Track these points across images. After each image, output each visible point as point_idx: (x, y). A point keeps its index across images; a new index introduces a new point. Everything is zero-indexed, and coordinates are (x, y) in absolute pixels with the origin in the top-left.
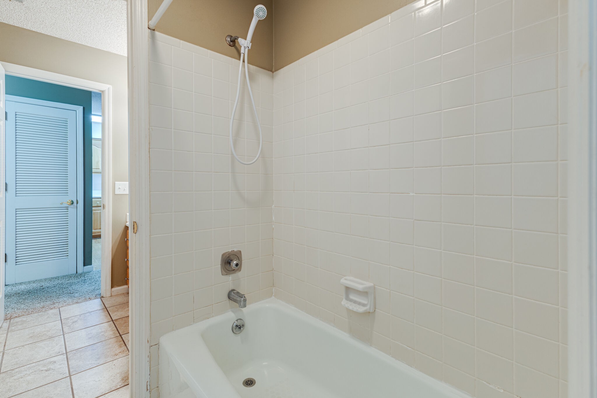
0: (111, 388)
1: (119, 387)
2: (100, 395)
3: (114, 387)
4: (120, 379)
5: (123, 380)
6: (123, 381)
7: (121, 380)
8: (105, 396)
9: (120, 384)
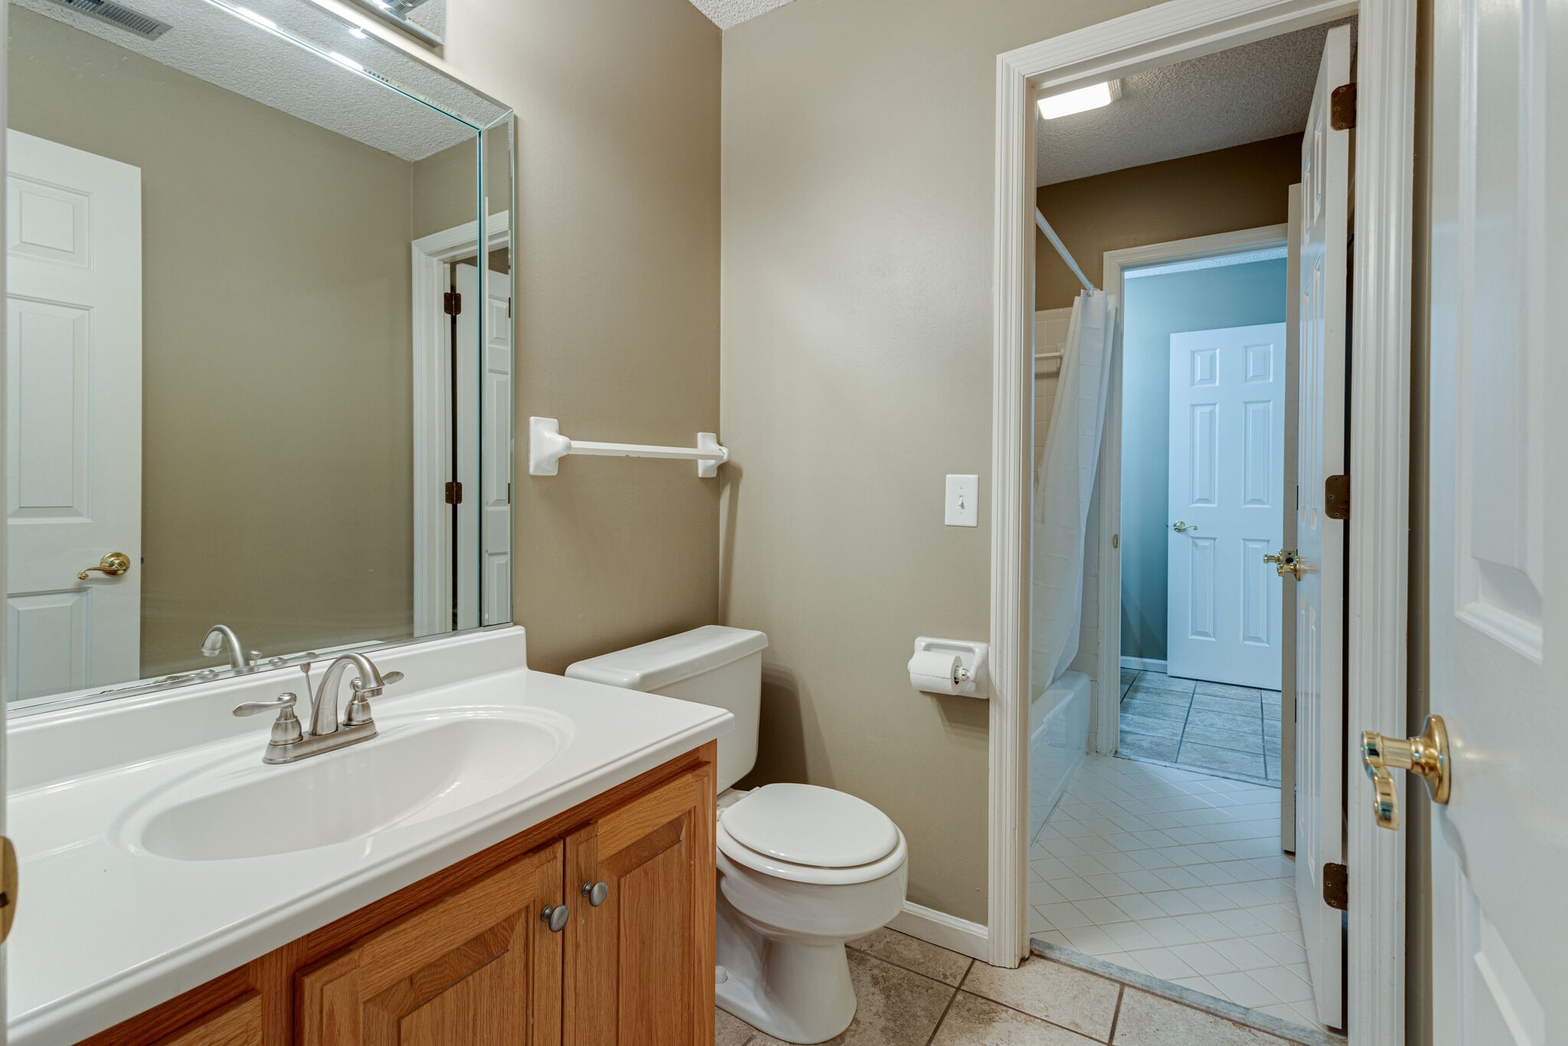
0: (1026, 1021)
1: (1010, 1010)
2: (1054, 1026)
3: (1018, 1018)
4: (993, 1027)
5: (992, 1020)
6: (994, 1015)
7: (994, 1021)
8: (1047, 1016)
9: (1004, 1015)
